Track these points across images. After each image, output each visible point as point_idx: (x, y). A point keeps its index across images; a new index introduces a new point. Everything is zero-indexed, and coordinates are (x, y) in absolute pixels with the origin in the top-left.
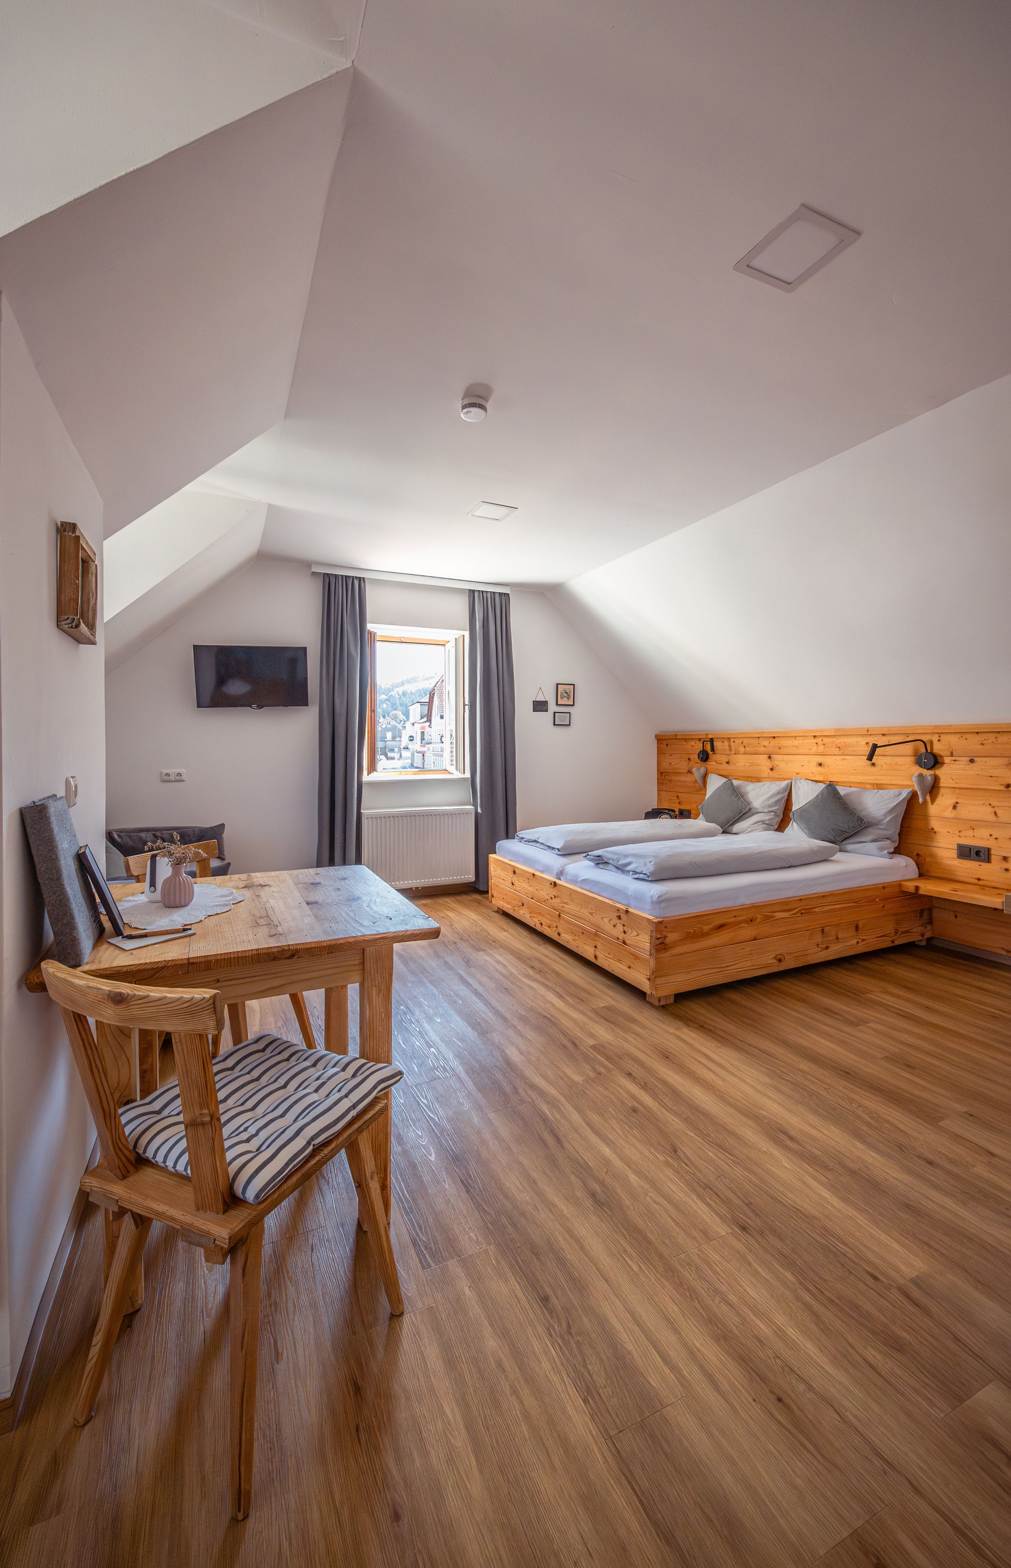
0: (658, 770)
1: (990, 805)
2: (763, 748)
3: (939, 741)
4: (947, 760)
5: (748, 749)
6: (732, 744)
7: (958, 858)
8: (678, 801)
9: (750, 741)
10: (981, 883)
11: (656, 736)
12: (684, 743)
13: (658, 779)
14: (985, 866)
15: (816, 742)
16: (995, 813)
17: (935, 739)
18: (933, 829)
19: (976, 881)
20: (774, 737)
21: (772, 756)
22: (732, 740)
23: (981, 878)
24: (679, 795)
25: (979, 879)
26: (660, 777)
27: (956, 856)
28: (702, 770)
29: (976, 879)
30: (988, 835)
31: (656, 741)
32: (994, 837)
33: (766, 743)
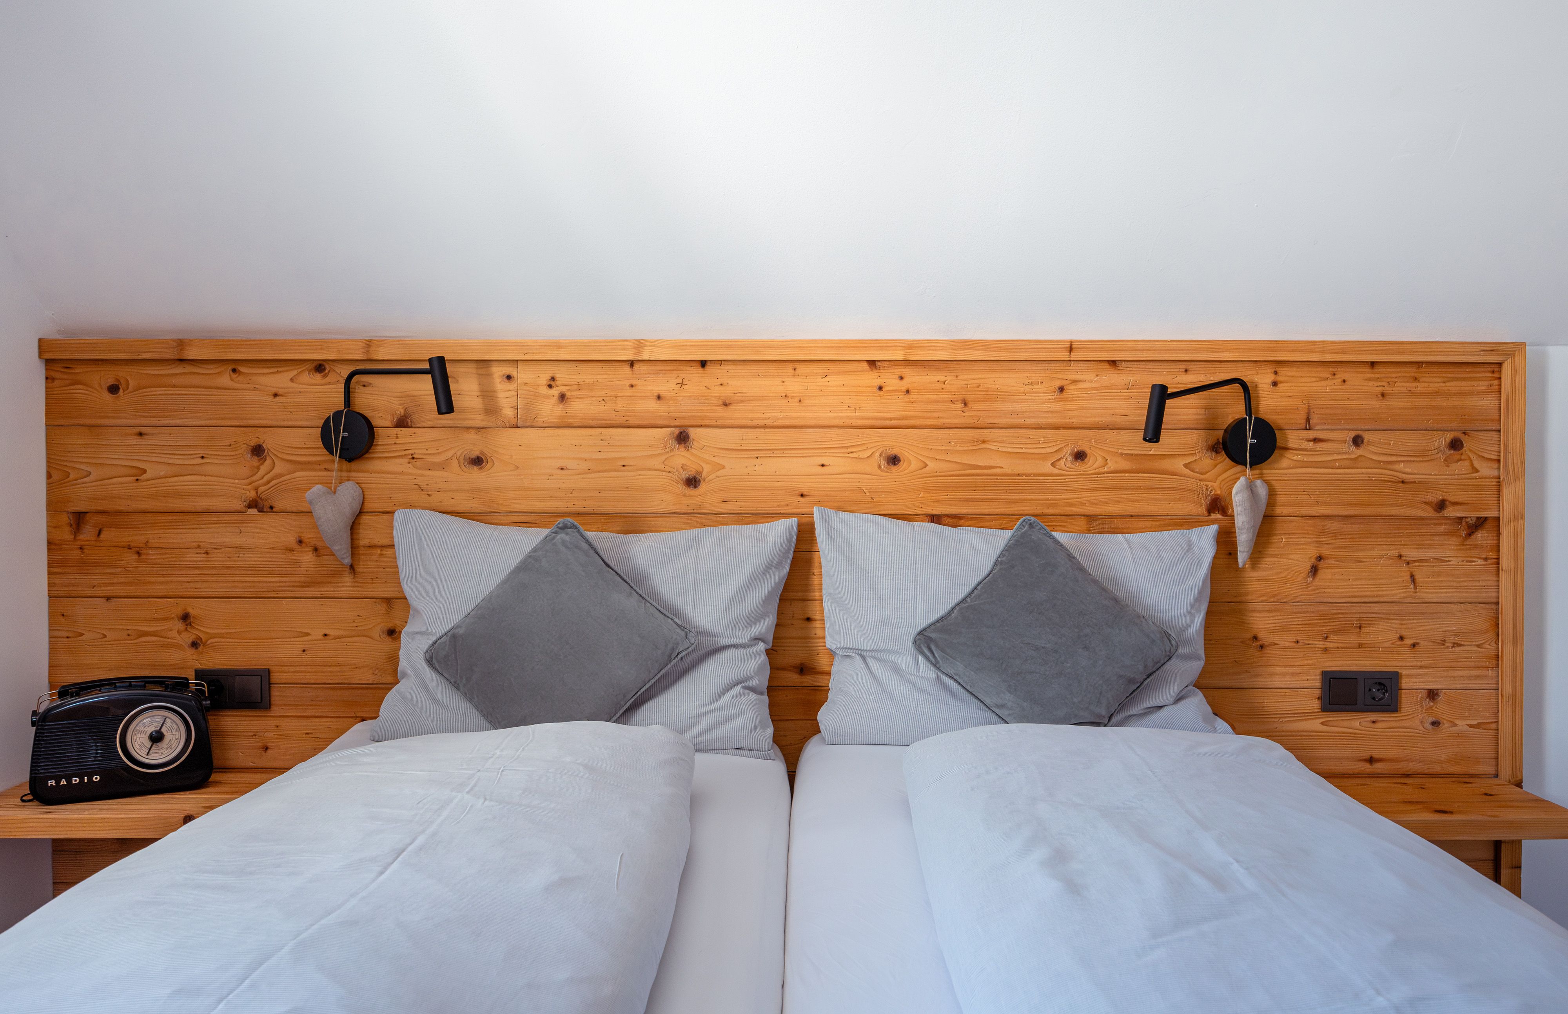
0: (54, 506)
1: (1400, 556)
2: (653, 406)
3: (1275, 384)
4: (1294, 438)
5: (578, 407)
6: (500, 386)
7: (1324, 709)
8: (188, 638)
9: (587, 375)
10: (1379, 767)
11: (43, 346)
12: (225, 379)
13: (51, 545)
14: (1385, 720)
15: (878, 382)
16: (1413, 578)
17: (1261, 380)
18: (1255, 638)
19: (1366, 767)
20: (703, 364)
21: (692, 432)
22: (498, 371)
23: (1376, 755)
24: (195, 608)
25: (1371, 760)
26: (66, 534)
27: (1316, 705)
28: (348, 494)
29: (1365, 760)
30: (1395, 636)
31: (39, 371)
32: (1408, 642)
33: (666, 385)
